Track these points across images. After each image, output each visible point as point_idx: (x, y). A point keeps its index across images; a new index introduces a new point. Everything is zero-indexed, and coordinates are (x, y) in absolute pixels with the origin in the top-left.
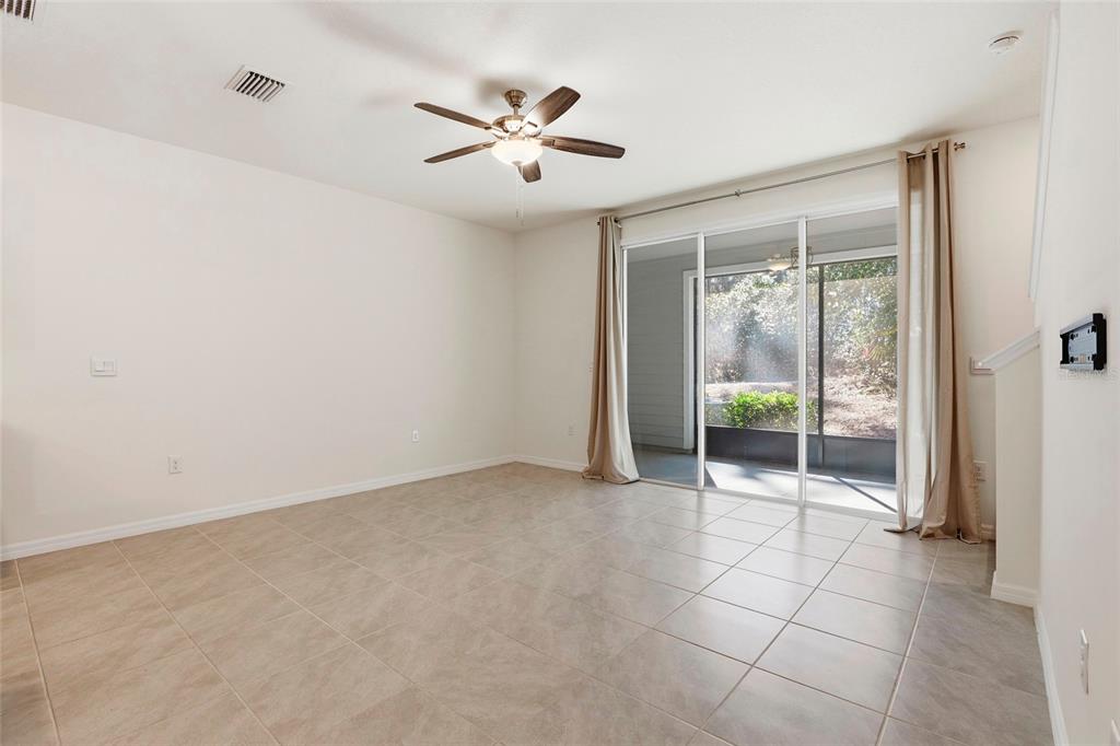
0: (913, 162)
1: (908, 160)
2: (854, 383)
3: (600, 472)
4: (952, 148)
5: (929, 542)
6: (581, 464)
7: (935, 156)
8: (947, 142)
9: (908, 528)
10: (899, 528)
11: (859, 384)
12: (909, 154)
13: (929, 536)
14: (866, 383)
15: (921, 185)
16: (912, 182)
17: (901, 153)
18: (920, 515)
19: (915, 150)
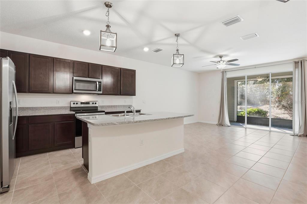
0: (296, 63)
1: (295, 63)
2: (274, 107)
3: (221, 124)
4: (305, 61)
5: (300, 137)
6: (216, 123)
7: (301, 62)
8: (304, 60)
9: (295, 135)
10: (293, 135)
11: (276, 107)
12: (295, 62)
13: (300, 136)
14: (278, 107)
15: (298, 67)
16: (296, 67)
17: (294, 61)
18: (298, 132)
19: (297, 60)
